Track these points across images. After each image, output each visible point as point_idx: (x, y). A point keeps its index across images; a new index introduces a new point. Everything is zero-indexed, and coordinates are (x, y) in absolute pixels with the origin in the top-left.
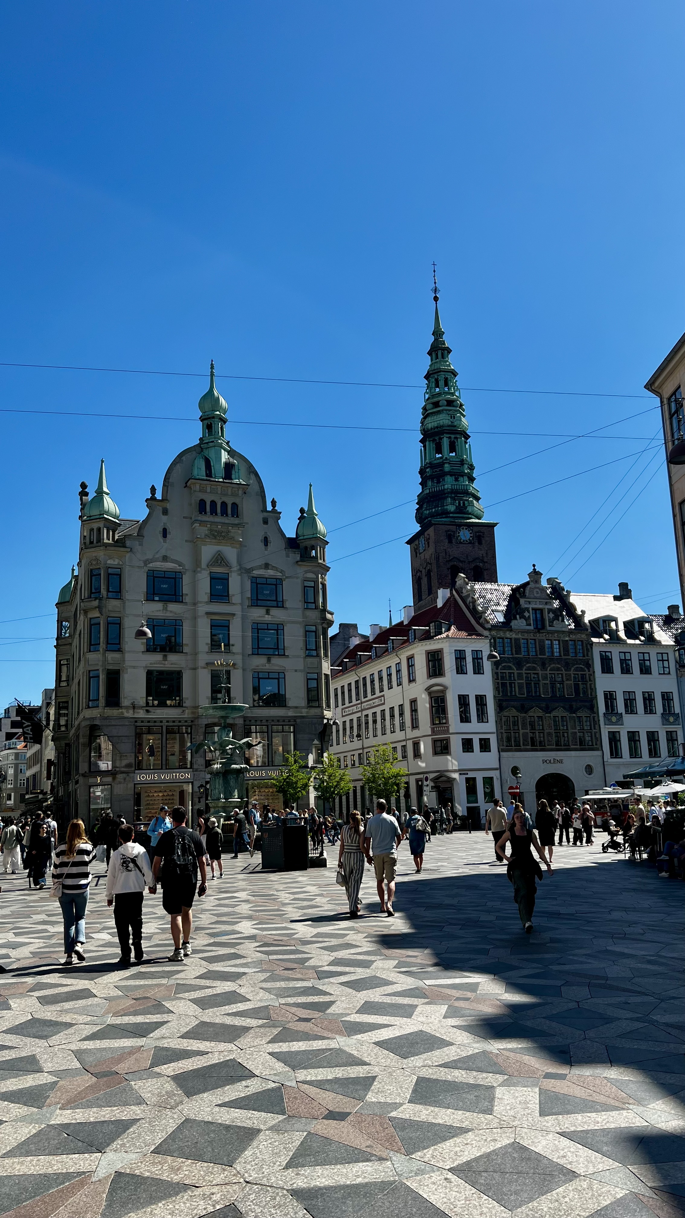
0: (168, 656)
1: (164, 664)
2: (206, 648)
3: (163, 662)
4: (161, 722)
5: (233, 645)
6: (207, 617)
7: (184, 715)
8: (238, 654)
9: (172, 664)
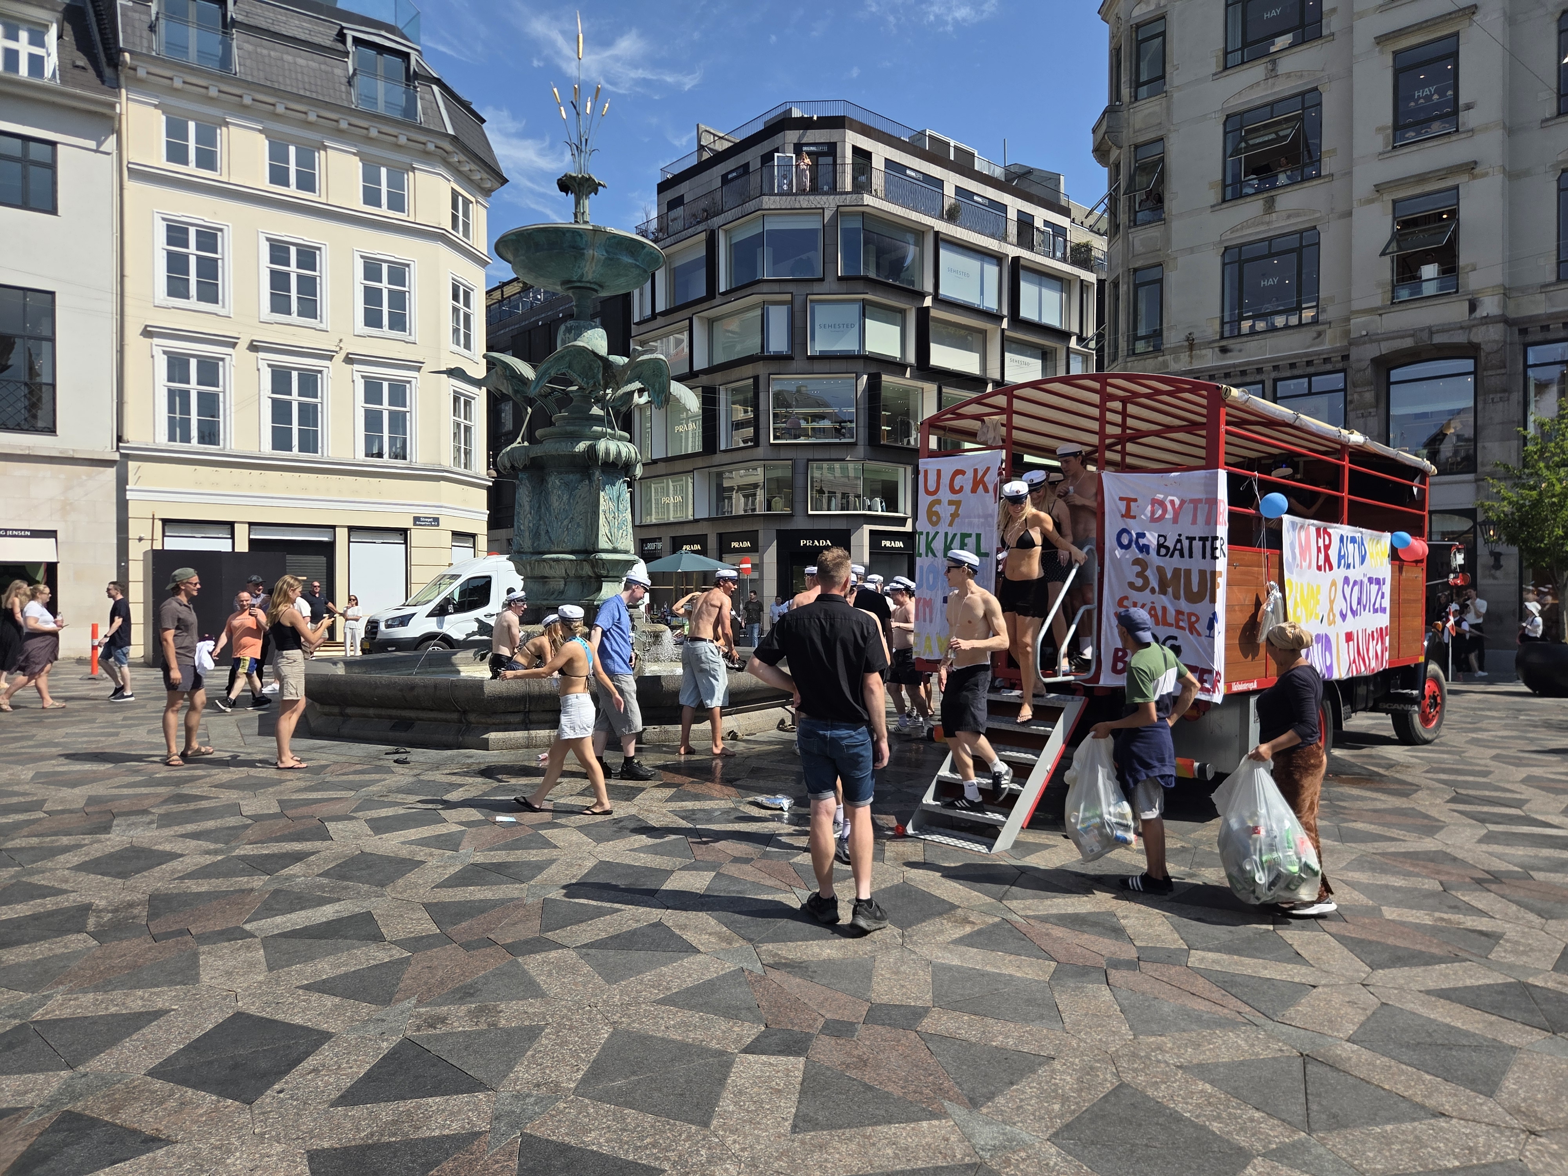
0: (1278, 199)
1: (1268, 223)
2: (1379, 142)
3: (1267, 218)
4: (1259, 371)
5: (1469, 107)
6: (1381, 52)
7: (1322, 343)
8: (1486, 128)
9: (1289, 217)
